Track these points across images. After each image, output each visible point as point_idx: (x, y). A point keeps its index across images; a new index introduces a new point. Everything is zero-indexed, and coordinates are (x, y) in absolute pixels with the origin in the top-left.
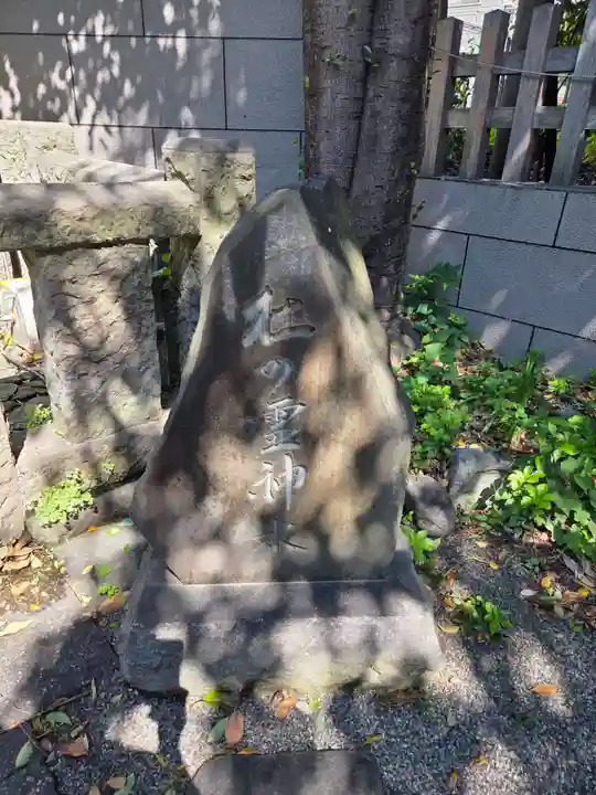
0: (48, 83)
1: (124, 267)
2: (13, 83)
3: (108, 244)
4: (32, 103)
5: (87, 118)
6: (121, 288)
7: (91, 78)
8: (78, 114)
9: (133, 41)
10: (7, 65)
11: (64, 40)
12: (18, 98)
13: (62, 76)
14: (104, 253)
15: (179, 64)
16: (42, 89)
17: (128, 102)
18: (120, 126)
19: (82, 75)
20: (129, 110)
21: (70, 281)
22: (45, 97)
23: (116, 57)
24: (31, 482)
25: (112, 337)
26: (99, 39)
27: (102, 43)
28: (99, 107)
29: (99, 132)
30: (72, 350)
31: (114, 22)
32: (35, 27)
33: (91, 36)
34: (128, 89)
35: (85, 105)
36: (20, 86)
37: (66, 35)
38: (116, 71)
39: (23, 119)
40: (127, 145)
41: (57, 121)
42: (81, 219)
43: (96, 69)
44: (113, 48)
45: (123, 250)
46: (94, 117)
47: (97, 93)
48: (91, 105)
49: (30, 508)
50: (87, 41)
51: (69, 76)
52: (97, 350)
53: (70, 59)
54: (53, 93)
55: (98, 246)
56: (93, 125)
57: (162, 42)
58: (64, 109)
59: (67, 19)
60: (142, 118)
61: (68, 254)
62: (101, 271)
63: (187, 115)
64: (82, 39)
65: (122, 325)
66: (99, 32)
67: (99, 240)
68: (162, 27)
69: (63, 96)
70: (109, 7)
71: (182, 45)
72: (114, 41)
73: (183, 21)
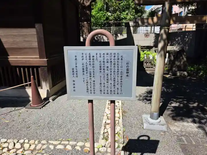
4: (171, 44)
5: (176, 45)
8: (175, 45)
9: (182, 39)
15: (187, 41)
20: (181, 45)
23: (180, 41)
28: (178, 45)
29: (177, 47)
32: (173, 39)
33: (178, 39)
34: (181, 43)
47: (178, 43)
53: (176, 41)
54: (173, 43)
59: (176, 38)
68: (185, 38)
69: (174, 44)
70: (180, 37)
71: (187, 39)
72: (180, 39)
73: (188, 37)
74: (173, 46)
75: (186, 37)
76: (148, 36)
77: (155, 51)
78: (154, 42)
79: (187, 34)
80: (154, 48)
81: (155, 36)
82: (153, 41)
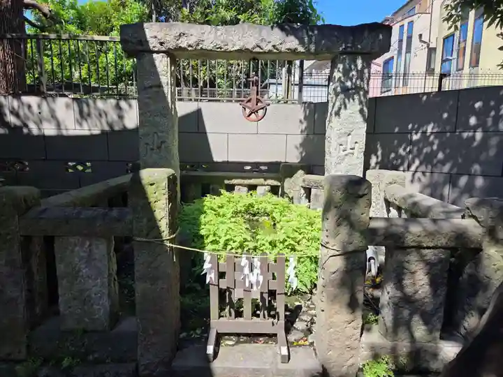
0: (397, 153)
1: (435, 259)
2: (379, 153)
3: (428, 248)
4: (386, 160)
5: (413, 168)
6: (430, 269)
7: (420, 151)
8: (409, 167)
9: (448, 134)
10: (378, 146)
11: (409, 136)
12: (380, 159)
13: (405, 149)
14: (427, 251)
15: (475, 144)
16: (393, 155)
17: (439, 162)
18: (432, 173)
19: (415, 149)
20: (439, 165)
21: (407, 262)
22: (394, 158)
23: (436, 142)
24: (365, 353)
25: (420, 292)
26: (428, 134)
27: (430, 136)
28: (421, 163)
29: (419, 174)
30: (399, 294)
31: (438, 127)
32: (397, 130)
33: (424, 133)
34: (440, 156)
35: (414, 162)
36: (382, 154)
37: (411, 133)
38: (435, 147)
39: (380, 169)
40: (434, 182)
41: (397, 170)
42: (419, 236)
43: (424, 147)
44: (436, 138)
45: (436, 251)
46: (417, 168)
47: (422, 157)
48: (417, 162)
49: (361, 367)
50: (421, 135)
51: (408, 150)
52: (411, 296)
53: (411, 143)
54: (398, 156)
55: (424, 248)
56: (416, 171)
57: (465, 135)
58: (402, 164)
59: (413, 126)
60: (446, 168)
61: (408, 250)
62: (422, 259)
63: (476, 168)
64: (419, 135)
65: (427, 288)
66: (429, 130)
67: (425, 246)
68: (467, 128)
69: (403, 158)
70: (437, 120)
71: (479, 135)
72: (437, 135)
73: (481, 124)
74: (396, 168)
75: (473, 121)
76: (261, 113)
77: (304, 188)
78: (301, 145)
79: (478, 105)
80: (301, 172)
81: (306, 118)
82: (299, 139)
